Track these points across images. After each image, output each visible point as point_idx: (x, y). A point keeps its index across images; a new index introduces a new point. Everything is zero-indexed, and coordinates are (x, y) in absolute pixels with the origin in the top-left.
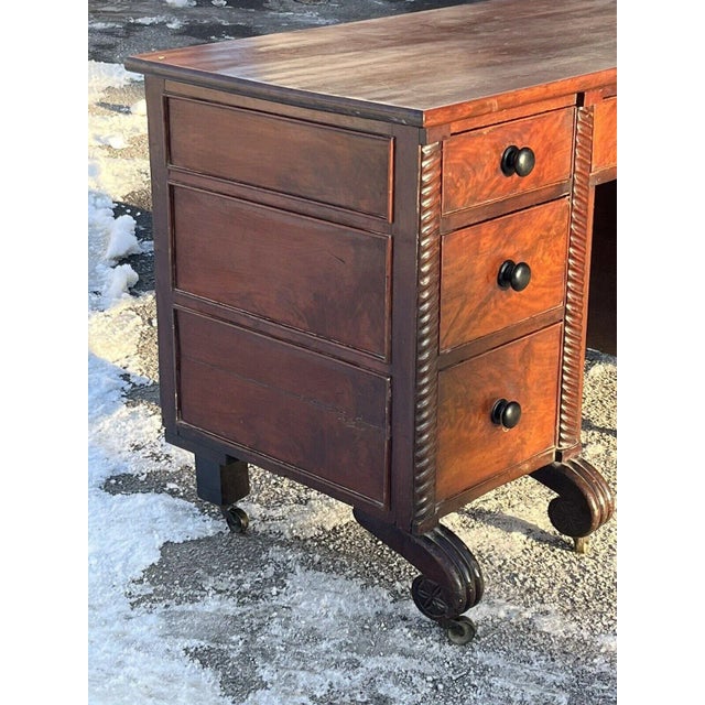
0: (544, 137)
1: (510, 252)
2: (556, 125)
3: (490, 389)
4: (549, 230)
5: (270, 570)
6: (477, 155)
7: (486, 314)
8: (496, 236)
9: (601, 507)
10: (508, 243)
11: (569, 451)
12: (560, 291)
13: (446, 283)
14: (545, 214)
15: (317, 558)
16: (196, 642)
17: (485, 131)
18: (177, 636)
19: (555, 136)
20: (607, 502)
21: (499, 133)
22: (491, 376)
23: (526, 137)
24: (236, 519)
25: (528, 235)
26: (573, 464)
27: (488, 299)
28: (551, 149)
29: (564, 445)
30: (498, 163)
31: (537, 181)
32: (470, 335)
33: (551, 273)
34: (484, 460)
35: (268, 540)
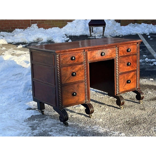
0: (78, 56)
1: (74, 71)
2: (80, 54)
3: (72, 90)
4: (81, 68)
5: (45, 118)
6: (66, 57)
7: (70, 79)
8: (71, 68)
9: (91, 110)
10: (73, 70)
11: (87, 102)
12: (84, 77)
13: (62, 74)
14: (80, 66)
15: (52, 117)
16: (30, 125)
17: (68, 54)
18: (28, 124)
19: (80, 55)
20: (93, 110)
21: (70, 55)
22: (72, 88)
23: (75, 55)
24: (42, 112)
25: (77, 69)
26: (88, 104)
27: (70, 77)
28: (80, 57)
29: (87, 101)
30: (70, 59)
31: (77, 61)
32: (67, 82)
33: (82, 75)
34: (72, 100)
35: (47, 115)
